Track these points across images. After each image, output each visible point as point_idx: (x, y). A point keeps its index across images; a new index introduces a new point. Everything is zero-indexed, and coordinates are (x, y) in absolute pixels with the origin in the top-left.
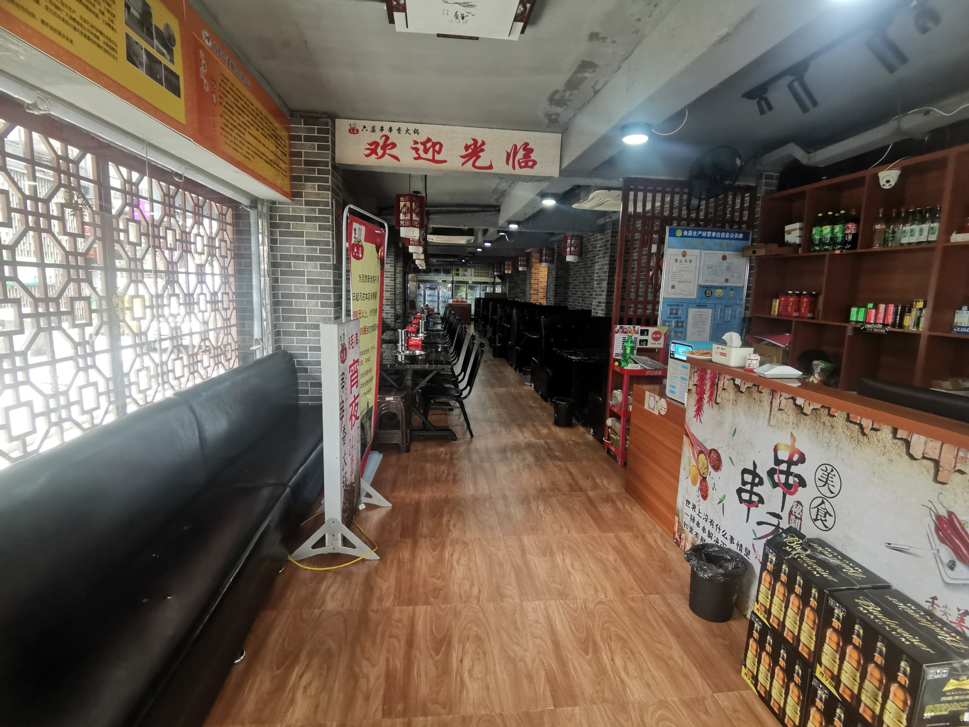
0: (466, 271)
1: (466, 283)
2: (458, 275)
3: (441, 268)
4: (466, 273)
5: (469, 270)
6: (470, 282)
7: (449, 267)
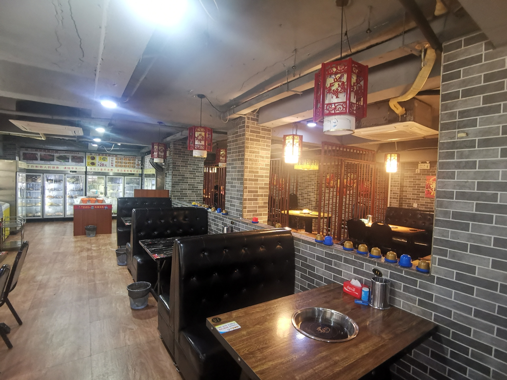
0: (104, 159)
1: (105, 174)
2: (93, 164)
3: (70, 155)
4: (104, 163)
5: (109, 159)
6: (111, 174)
7: (81, 155)
